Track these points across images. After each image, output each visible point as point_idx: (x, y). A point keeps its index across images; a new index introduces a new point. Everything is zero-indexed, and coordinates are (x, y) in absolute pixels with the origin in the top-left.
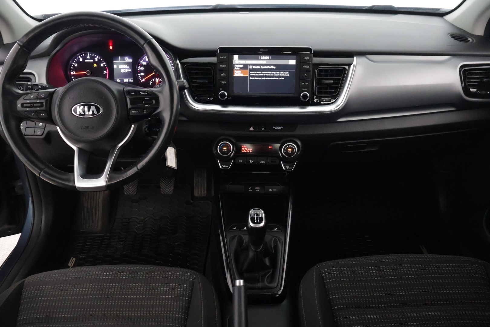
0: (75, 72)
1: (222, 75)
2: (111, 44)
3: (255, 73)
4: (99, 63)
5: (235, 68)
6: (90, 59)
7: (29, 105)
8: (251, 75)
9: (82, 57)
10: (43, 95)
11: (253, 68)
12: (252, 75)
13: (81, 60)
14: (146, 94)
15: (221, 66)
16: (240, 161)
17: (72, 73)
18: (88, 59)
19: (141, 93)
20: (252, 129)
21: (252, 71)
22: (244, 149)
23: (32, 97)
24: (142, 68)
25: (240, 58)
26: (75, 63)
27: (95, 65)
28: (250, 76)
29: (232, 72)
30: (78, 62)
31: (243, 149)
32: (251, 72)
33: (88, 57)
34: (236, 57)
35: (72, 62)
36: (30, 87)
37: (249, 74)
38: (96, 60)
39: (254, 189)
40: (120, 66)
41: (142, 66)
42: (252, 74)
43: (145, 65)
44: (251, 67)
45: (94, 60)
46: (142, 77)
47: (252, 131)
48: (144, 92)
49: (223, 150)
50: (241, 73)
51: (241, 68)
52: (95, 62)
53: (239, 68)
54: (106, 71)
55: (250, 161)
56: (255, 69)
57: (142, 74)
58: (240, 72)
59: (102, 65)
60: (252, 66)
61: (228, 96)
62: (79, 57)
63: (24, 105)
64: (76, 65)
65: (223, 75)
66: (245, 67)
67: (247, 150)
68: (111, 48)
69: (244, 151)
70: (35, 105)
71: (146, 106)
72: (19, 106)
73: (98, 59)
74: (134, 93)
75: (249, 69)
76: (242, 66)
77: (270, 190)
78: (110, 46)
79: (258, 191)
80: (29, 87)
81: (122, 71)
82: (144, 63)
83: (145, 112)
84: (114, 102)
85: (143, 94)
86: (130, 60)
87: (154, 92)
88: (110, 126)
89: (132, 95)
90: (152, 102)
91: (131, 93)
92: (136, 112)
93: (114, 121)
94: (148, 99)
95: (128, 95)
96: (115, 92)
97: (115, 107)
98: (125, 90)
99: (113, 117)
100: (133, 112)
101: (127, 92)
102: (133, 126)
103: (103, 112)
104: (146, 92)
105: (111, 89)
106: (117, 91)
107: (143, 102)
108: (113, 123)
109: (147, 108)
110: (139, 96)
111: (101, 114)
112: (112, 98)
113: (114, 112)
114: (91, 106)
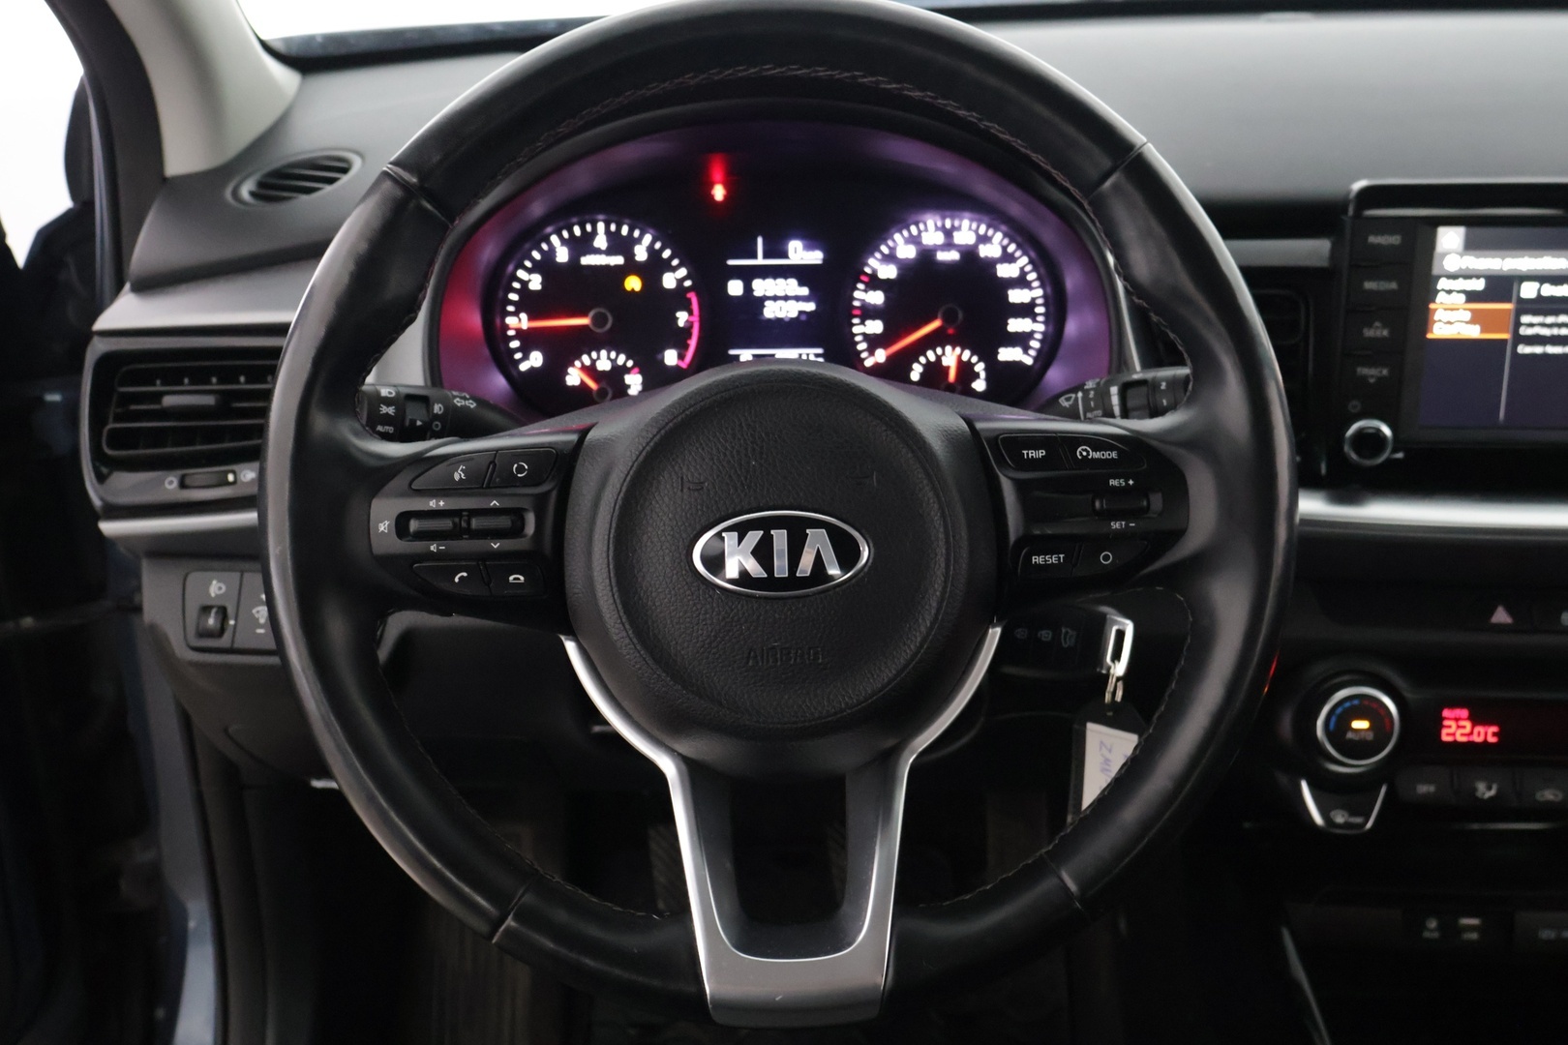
0: (530, 319)
1: (1369, 333)
2: (717, 173)
3: (1550, 320)
4: (653, 269)
5: (1441, 297)
6: (609, 252)
7: (446, 524)
8: (1524, 331)
9: (572, 243)
10: (520, 469)
11: (1540, 298)
12: (1530, 332)
13: (562, 255)
14: (1114, 455)
15: (1369, 285)
16: (1424, 789)
17: (511, 321)
18: (598, 251)
19: (1082, 451)
20: (1501, 616)
21: (1535, 313)
22: (1453, 724)
23: (457, 477)
24: (877, 298)
25: (1471, 246)
26: (530, 271)
27: (633, 283)
28: (1519, 339)
29: (1424, 319)
30: (546, 267)
31: (1450, 727)
32: (1525, 319)
33: (601, 242)
34: (1450, 239)
35: (516, 269)
36: (391, 410)
37: (1518, 324)
38: (641, 254)
39: (1450, 929)
40: (760, 287)
41: (874, 282)
42: (1531, 325)
43: (888, 281)
44: (1529, 290)
45: (629, 256)
46: (874, 342)
47: (1501, 628)
48: (1097, 442)
49: (1350, 735)
50: (1472, 321)
51: (1472, 297)
52: (631, 267)
53: (1462, 297)
54: (691, 313)
55: (1481, 787)
56: (1552, 299)
57: (875, 327)
58: (1468, 316)
59: (669, 281)
60: (1535, 285)
61: (1398, 442)
62: (554, 239)
63: (414, 525)
64: (536, 282)
65: (1377, 331)
66: (1500, 287)
67: (1471, 733)
68: (719, 193)
69: (1454, 734)
70: (475, 523)
71: (1116, 525)
72: (383, 527)
73: (650, 249)
74: (1041, 453)
75: (1521, 301)
76: (1479, 285)
77: (1547, 934)
78: (711, 186)
79: (1474, 936)
80: (384, 409)
81: (771, 311)
82: (888, 272)
83: (1107, 558)
84: (936, 506)
85: (1097, 455)
86: (815, 257)
87: (1154, 443)
88: (909, 647)
89: (1034, 464)
90: (1145, 503)
91: (1028, 454)
92: (1053, 559)
93: (937, 614)
94: (1127, 484)
95: (1010, 466)
96: (937, 448)
97: (941, 536)
98: (983, 435)
99: (931, 591)
100: (1038, 560)
101: (997, 444)
102: (995, 634)
103: (871, 561)
104: (1111, 448)
105: (915, 429)
106: (943, 441)
107: (1097, 504)
108: (928, 625)
109: (1119, 535)
110: (1073, 469)
111: (862, 574)
112: (925, 482)
113: (937, 566)
114: (808, 531)
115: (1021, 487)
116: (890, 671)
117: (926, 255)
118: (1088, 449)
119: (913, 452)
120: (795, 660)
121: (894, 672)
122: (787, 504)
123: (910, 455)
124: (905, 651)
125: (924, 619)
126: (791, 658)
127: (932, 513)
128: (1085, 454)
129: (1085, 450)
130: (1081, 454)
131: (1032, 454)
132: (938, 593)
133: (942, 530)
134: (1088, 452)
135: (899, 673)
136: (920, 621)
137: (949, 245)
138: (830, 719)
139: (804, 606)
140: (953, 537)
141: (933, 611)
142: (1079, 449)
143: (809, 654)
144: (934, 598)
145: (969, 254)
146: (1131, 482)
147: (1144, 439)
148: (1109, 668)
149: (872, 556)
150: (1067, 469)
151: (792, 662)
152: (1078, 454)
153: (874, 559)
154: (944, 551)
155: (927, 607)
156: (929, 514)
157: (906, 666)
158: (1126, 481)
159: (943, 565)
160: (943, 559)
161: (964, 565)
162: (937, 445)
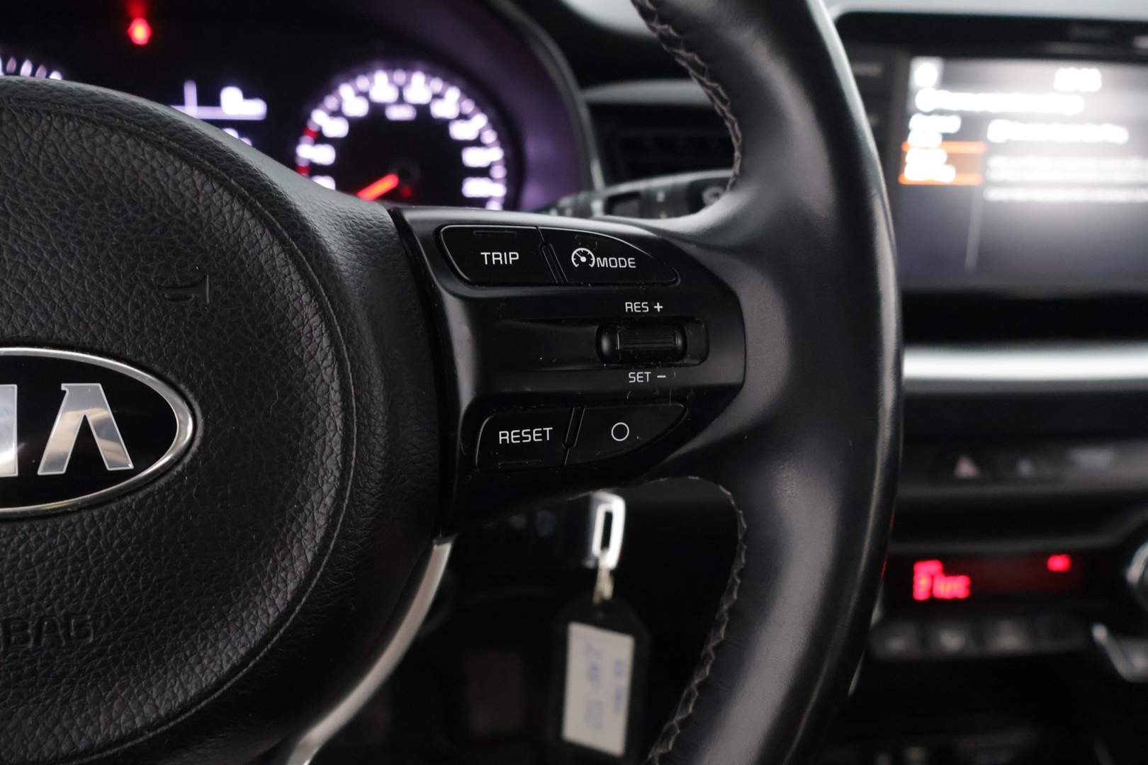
14: (630, 263)
19: (578, 255)
24: (326, 155)
41: (321, 139)
43: (337, 138)
48: (602, 244)
68: (140, 32)
71: (636, 377)
74: (513, 257)
78: (127, 22)
82: (335, 128)
83: (621, 433)
84: (325, 342)
85: (603, 262)
86: (255, 109)
87: (691, 249)
88: (273, 603)
89: (499, 275)
90: (679, 342)
91: (490, 257)
92: (534, 436)
93: (327, 537)
94: (652, 310)
95: (460, 278)
96: (333, 248)
97: (335, 397)
98: (415, 228)
99: (315, 498)
100: (507, 436)
101: (438, 240)
102: (443, 552)
103: (197, 442)
104: (626, 252)
105: (288, 203)
106: (343, 233)
107: (605, 344)
108: (310, 559)
109: (643, 395)
110: (566, 284)
111: (179, 468)
112: (305, 298)
113: (328, 450)
114: (64, 387)
115: (478, 312)
116: (235, 649)
117: (377, 110)
118: (590, 252)
119: (283, 242)
120: (37, 641)
121: (242, 651)
122: (22, 334)
123: (276, 249)
124: (265, 611)
125: (302, 549)
126: (27, 639)
127: (319, 356)
128: (583, 259)
129: (584, 254)
130: (578, 260)
131: (497, 257)
132: (328, 501)
133: (335, 385)
134: (589, 257)
135: (251, 654)
136: (295, 552)
137: (401, 100)
138: (110, 752)
139: (54, 533)
140: (357, 399)
141: (319, 534)
142: (575, 252)
143: (67, 626)
144: (322, 510)
145: (423, 111)
146: (658, 307)
147: (674, 242)
148: (597, 561)
149: (200, 433)
150: (555, 284)
151: (30, 645)
152: (573, 259)
153: (205, 439)
154: (339, 423)
155: (308, 526)
156: (312, 357)
157: (265, 640)
158: (650, 305)
159: (337, 449)
160: (337, 438)
161: (378, 446)
162: (334, 242)
